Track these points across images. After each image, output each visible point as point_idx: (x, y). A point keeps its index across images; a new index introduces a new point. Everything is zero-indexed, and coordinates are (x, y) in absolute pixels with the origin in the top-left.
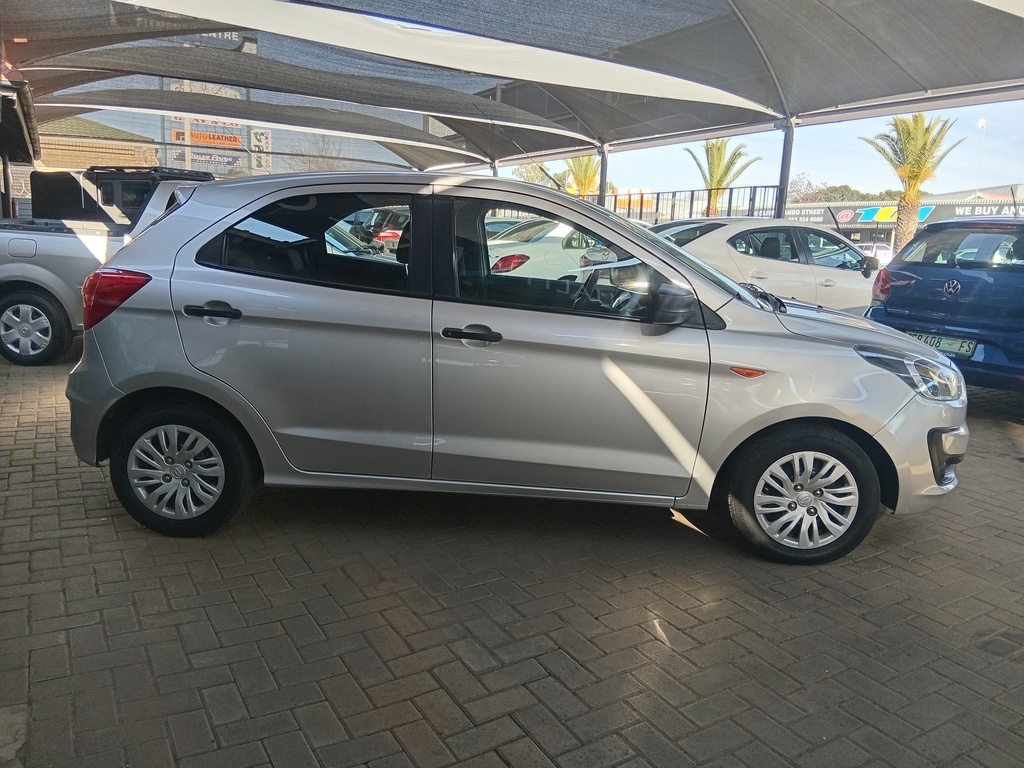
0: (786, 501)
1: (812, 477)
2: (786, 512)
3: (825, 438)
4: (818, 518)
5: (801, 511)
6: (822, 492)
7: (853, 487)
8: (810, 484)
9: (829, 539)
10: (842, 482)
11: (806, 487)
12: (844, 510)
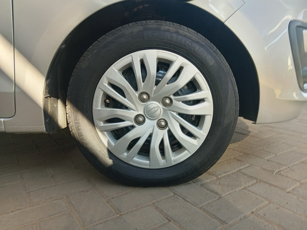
0: (132, 114)
1: (157, 83)
2: (133, 127)
3: (168, 31)
4: (169, 132)
5: (149, 126)
6: (171, 100)
7: (205, 92)
8: (156, 91)
9: (183, 156)
10: (193, 86)
11: (152, 96)
12: (197, 120)
